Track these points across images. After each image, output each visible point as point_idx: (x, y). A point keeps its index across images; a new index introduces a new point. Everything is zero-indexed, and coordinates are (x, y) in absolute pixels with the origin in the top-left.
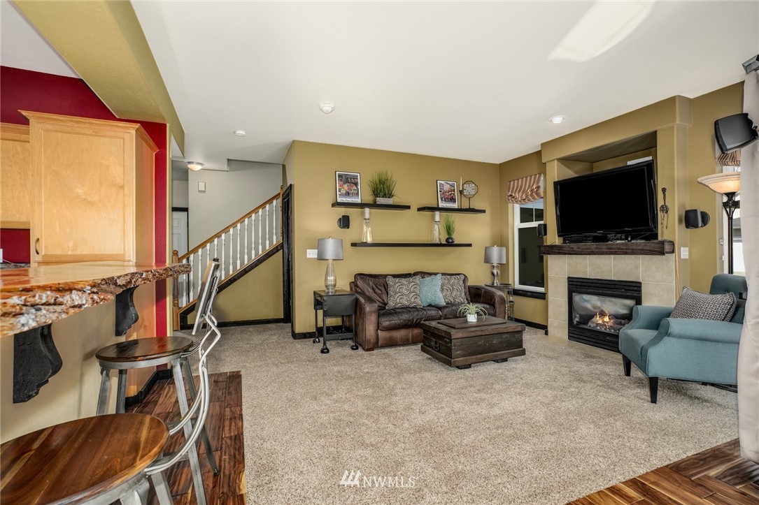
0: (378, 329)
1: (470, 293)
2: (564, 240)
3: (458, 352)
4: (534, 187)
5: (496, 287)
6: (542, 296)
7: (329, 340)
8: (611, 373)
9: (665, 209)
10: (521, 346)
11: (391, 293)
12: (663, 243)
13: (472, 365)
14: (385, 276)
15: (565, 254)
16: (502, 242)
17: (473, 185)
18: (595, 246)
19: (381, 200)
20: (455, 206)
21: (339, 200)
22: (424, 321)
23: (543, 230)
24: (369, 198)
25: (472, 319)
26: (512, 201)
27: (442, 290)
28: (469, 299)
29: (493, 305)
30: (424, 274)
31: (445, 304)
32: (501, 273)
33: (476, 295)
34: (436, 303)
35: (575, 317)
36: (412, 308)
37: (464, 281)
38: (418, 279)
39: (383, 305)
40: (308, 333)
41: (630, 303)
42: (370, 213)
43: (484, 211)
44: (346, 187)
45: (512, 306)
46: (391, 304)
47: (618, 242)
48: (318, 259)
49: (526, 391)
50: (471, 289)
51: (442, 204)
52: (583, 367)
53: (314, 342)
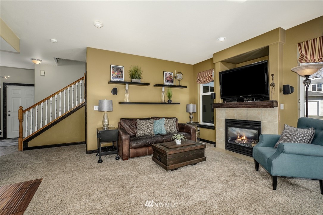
0: (130, 148)
1: (179, 127)
2: (224, 101)
3: (170, 162)
4: (210, 75)
5: (191, 124)
6: (213, 128)
7: (103, 155)
8: (249, 170)
9: (273, 85)
10: (203, 156)
11: (139, 128)
12: (273, 102)
13: (178, 168)
14: (136, 119)
15: (224, 107)
16: (194, 102)
17: (181, 74)
18: (239, 104)
19: (134, 80)
20: (172, 84)
21: (112, 80)
22: (155, 143)
23: (213, 96)
24: (128, 79)
25: (179, 142)
26: (199, 82)
27: (165, 126)
28: (179, 130)
29: (190, 133)
30: (156, 118)
31: (166, 133)
32: (194, 117)
33: (182, 128)
34: (162, 133)
35: (229, 138)
36: (149, 136)
37: (176, 121)
38: (152, 121)
39: (134, 135)
40: (94, 150)
41: (255, 131)
42: (129, 87)
43: (186, 87)
44: (116, 73)
45: (199, 133)
46: (139, 134)
47: (249, 101)
48: (99, 111)
49: (207, 185)
50: (180, 126)
51: (166, 83)
52: (234, 166)
53: (97, 156)
